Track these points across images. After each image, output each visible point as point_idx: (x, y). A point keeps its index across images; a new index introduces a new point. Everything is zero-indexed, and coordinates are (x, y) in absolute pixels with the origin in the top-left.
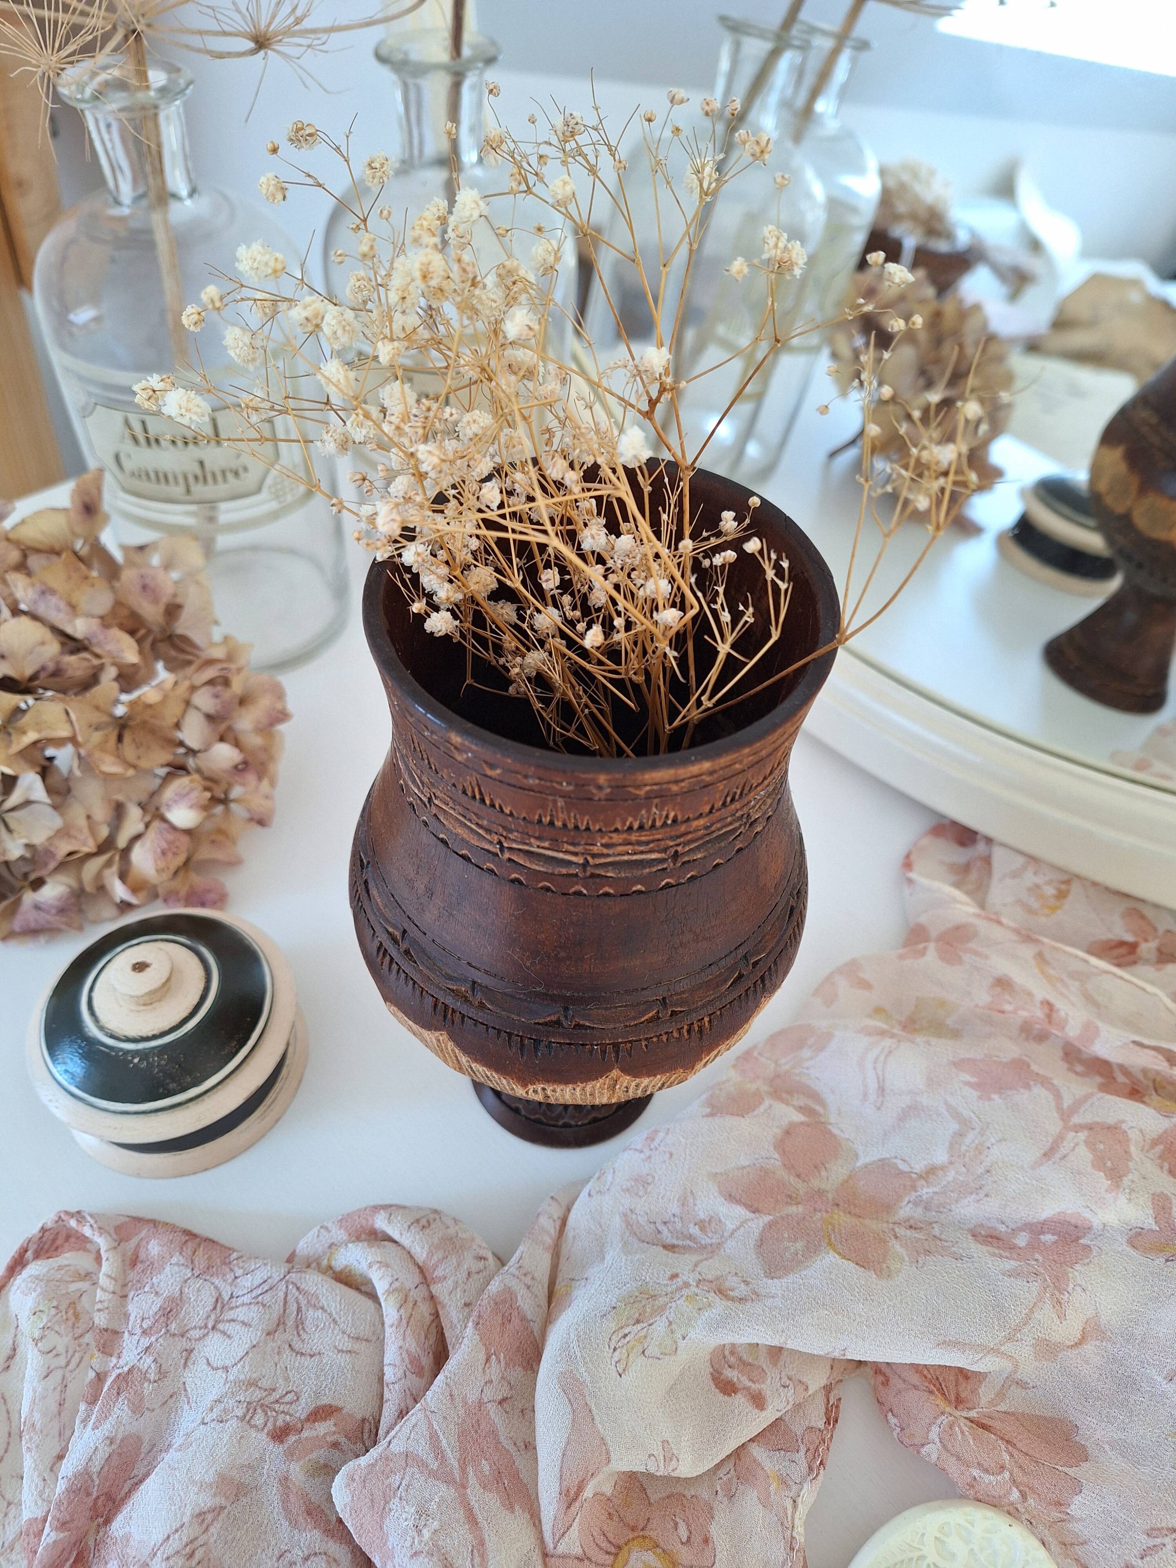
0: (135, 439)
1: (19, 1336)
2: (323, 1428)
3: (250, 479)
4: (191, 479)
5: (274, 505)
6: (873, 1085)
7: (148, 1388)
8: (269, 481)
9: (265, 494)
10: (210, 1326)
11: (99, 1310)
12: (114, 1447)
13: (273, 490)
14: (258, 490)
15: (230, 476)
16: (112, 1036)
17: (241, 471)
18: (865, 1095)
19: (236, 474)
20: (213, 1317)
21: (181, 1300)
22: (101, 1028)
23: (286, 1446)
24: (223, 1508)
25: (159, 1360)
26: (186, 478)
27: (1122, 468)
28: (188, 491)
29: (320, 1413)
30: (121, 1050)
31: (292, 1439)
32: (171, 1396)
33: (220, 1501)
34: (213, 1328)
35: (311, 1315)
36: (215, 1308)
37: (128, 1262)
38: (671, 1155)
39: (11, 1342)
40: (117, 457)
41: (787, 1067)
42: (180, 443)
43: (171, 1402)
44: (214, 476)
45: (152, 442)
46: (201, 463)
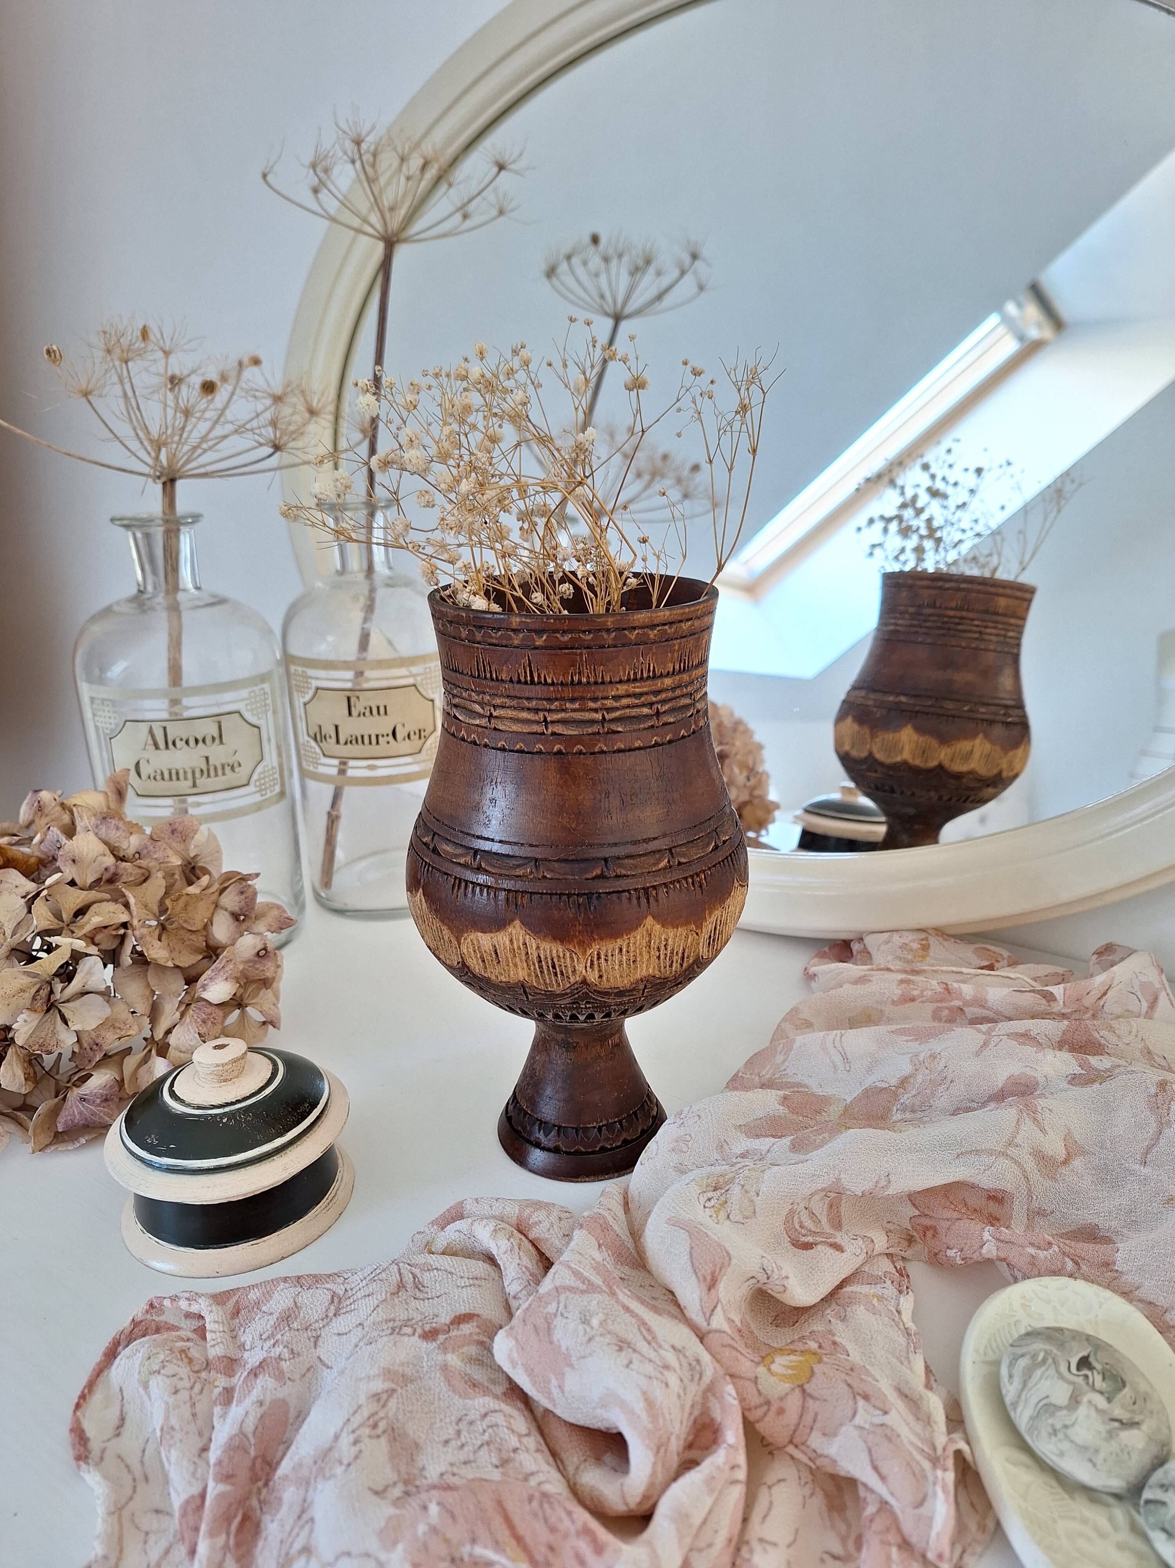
0: (157, 747)
1: (126, 1406)
2: (467, 1329)
3: (242, 773)
4: (198, 774)
5: (258, 798)
6: (838, 1060)
7: (284, 1365)
8: (255, 777)
9: (251, 788)
10: (331, 1314)
11: (213, 1346)
12: (264, 1408)
13: (258, 783)
14: (248, 784)
15: (228, 769)
16: (199, 1108)
17: (236, 765)
18: (835, 1067)
19: (233, 768)
20: (332, 1307)
21: (296, 1307)
22: (189, 1105)
23: (438, 1342)
24: (393, 1391)
25: (290, 1345)
26: (193, 773)
27: (856, 727)
28: (194, 785)
29: (461, 1319)
30: (210, 1115)
31: (441, 1338)
32: (308, 1370)
33: (388, 1385)
34: (335, 1315)
35: (426, 1278)
36: (333, 1302)
37: (229, 1317)
38: (699, 1116)
39: (118, 1413)
40: (137, 765)
41: (768, 1076)
42: (192, 742)
43: (309, 1375)
44: (216, 769)
45: (169, 744)
46: (207, 758)
